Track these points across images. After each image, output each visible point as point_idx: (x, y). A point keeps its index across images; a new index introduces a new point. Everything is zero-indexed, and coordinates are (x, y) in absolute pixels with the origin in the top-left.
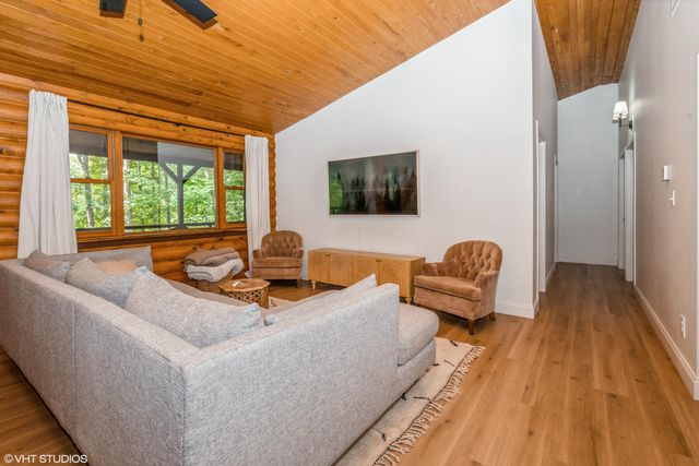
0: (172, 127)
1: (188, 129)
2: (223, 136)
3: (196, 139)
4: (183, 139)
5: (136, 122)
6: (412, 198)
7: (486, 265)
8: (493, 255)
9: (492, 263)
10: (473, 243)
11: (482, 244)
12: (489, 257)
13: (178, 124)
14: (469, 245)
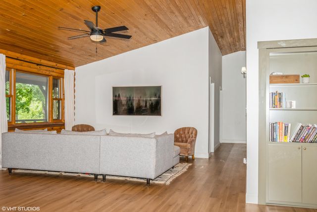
0: (35, 66)
1: (42, 67)
2: (54, 70)
3: (44, 72)
4: (39, 72)
5: (23, 65)
6: (159, 107)
7: (191, 136)
8: (194, 132)
9: (194, 135)
10: (185, 128)
11: (189, 128)
12: (192, 133)
13: (38, 65)
14: (184, 129)
